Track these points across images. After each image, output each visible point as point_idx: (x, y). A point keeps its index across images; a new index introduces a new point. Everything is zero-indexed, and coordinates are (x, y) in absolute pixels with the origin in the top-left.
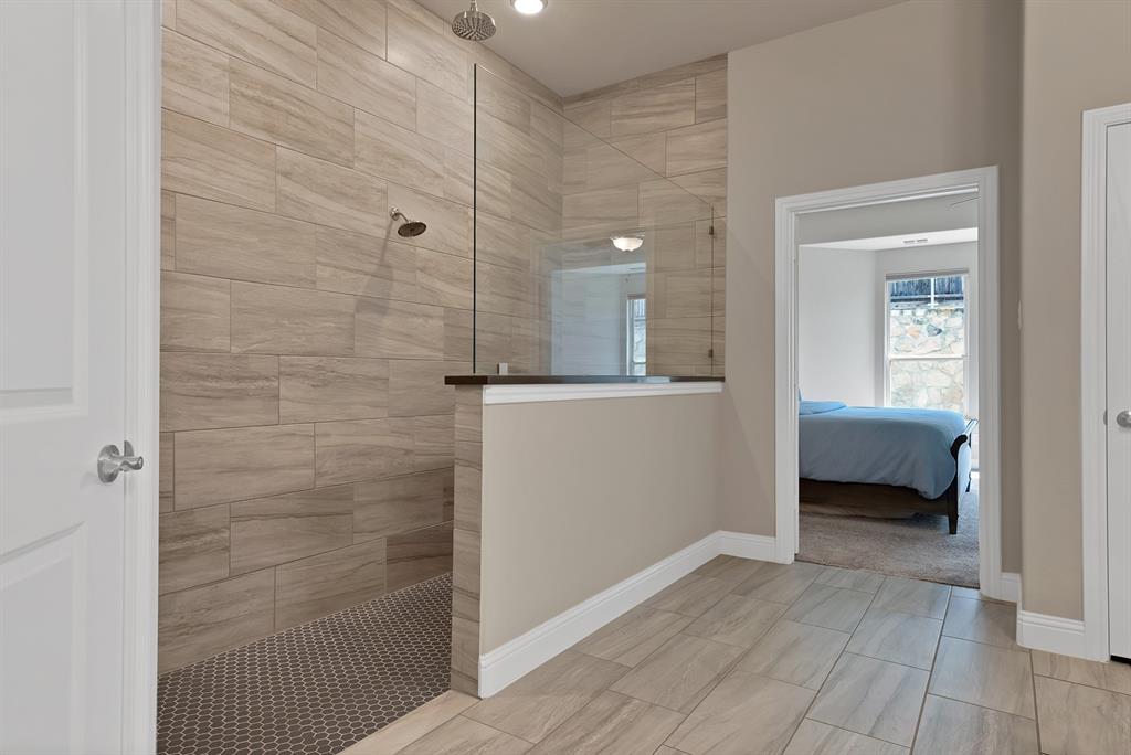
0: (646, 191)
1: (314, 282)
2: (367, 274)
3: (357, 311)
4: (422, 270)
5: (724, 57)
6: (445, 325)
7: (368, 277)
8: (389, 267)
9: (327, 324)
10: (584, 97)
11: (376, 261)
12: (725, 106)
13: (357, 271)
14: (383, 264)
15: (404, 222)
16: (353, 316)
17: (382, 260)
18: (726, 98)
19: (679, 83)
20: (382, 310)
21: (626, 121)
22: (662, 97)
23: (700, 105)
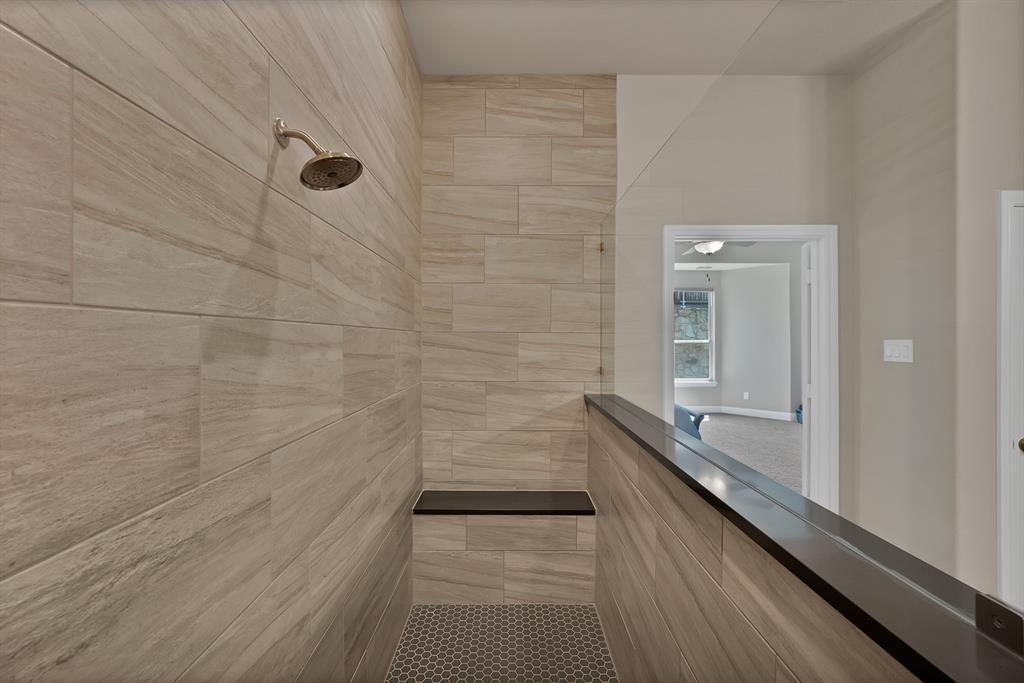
0: (527, 195)
1: (64, 278)
2: (229, 260)
3: (208, 358)
4: (319, 258)
5: (613, 78)
6: (345, 356)
7: (232, 268)
8: (270, 246)
9: (117, 418)
10: (450, 79)
11: (249, 230)
12: (615, 125)
13: (206, 250)
14: (260, 241)
15: (309, 156)
16: (196, 371)
17: (259, 229)
18: (615, 117)
19: (566, 91)
20: (259, 346)
21: (502, 117)
22: (547, 102)
23: (588, 119)
